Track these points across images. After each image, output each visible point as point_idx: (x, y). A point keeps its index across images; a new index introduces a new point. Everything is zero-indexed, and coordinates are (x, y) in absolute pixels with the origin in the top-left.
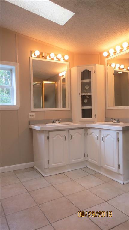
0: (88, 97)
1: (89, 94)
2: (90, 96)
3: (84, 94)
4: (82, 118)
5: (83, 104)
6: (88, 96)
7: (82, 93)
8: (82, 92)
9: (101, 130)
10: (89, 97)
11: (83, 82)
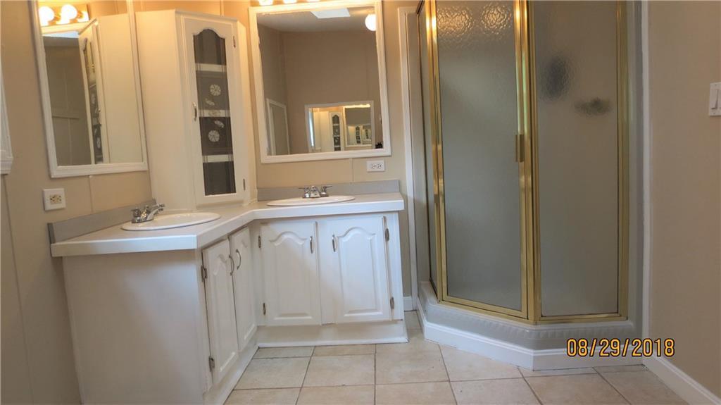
0: (221, 124)
1: (222, 113)
2: (227, 121)
3: (207, 114)
4: (206, 194)
5: (208, 147)
6: (220, 119)
7: (200, 108)
8: (202, 105)
9: (318, 220)
10: (224, 122)
11: (201, 72)
